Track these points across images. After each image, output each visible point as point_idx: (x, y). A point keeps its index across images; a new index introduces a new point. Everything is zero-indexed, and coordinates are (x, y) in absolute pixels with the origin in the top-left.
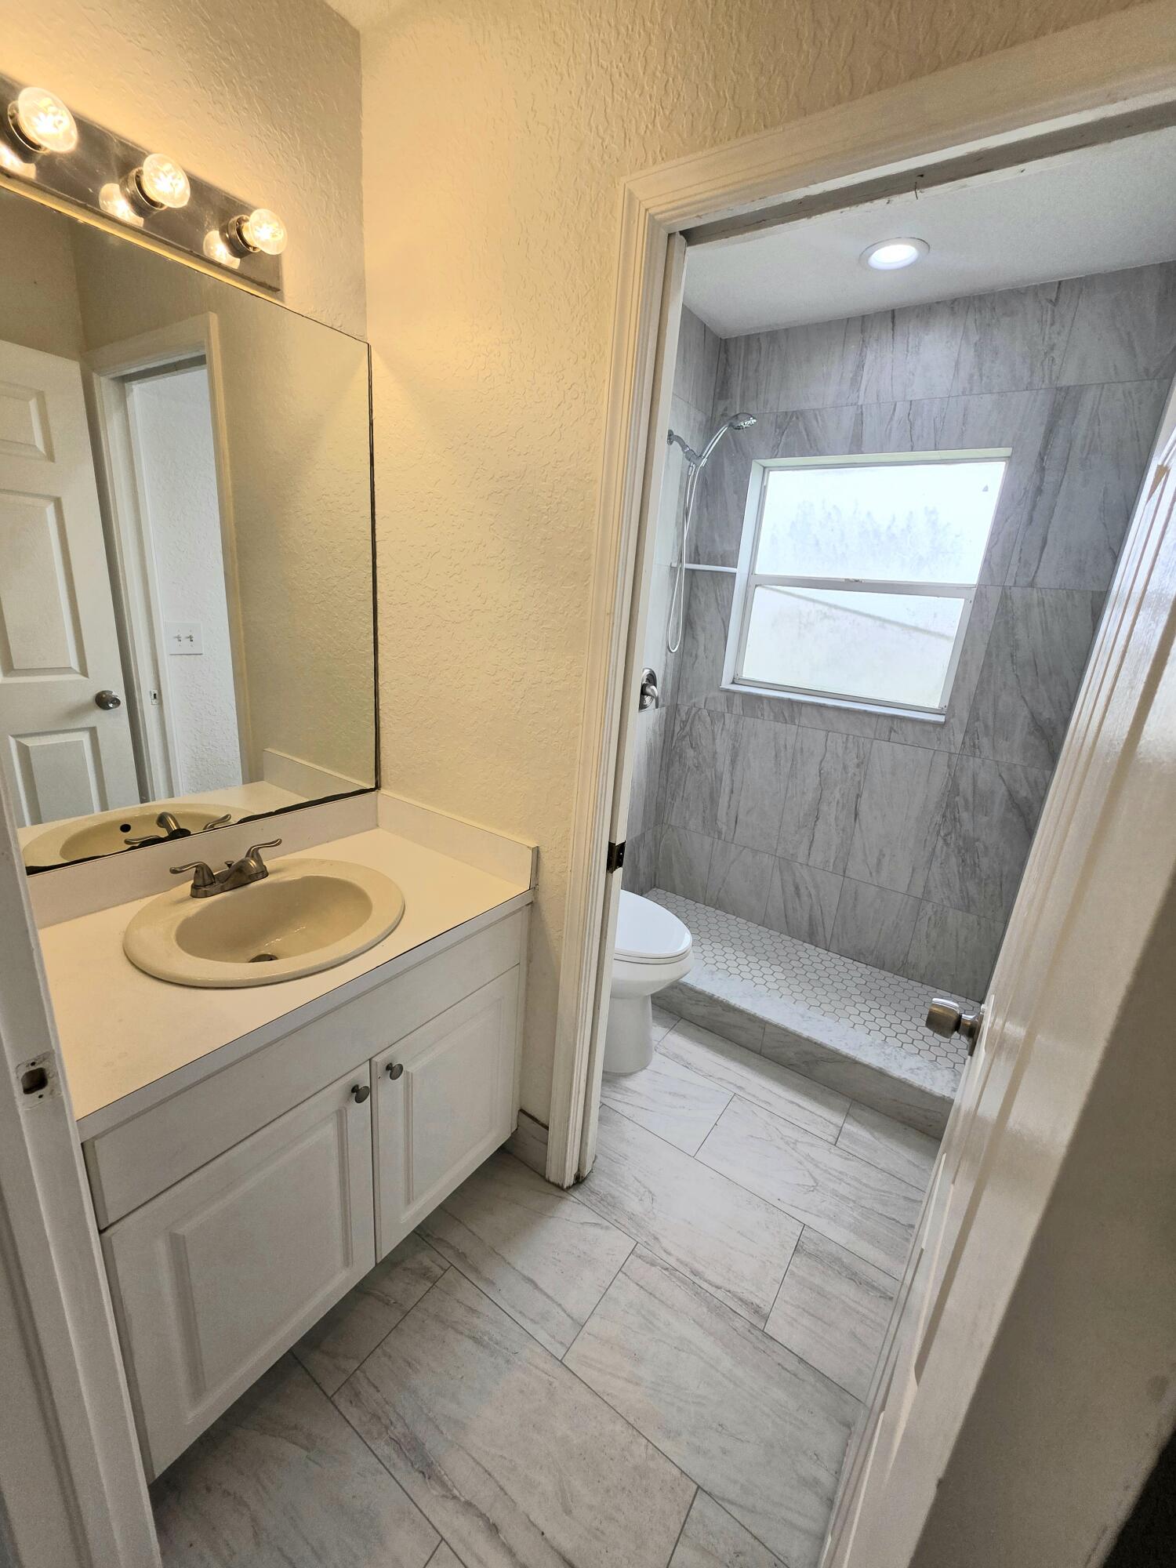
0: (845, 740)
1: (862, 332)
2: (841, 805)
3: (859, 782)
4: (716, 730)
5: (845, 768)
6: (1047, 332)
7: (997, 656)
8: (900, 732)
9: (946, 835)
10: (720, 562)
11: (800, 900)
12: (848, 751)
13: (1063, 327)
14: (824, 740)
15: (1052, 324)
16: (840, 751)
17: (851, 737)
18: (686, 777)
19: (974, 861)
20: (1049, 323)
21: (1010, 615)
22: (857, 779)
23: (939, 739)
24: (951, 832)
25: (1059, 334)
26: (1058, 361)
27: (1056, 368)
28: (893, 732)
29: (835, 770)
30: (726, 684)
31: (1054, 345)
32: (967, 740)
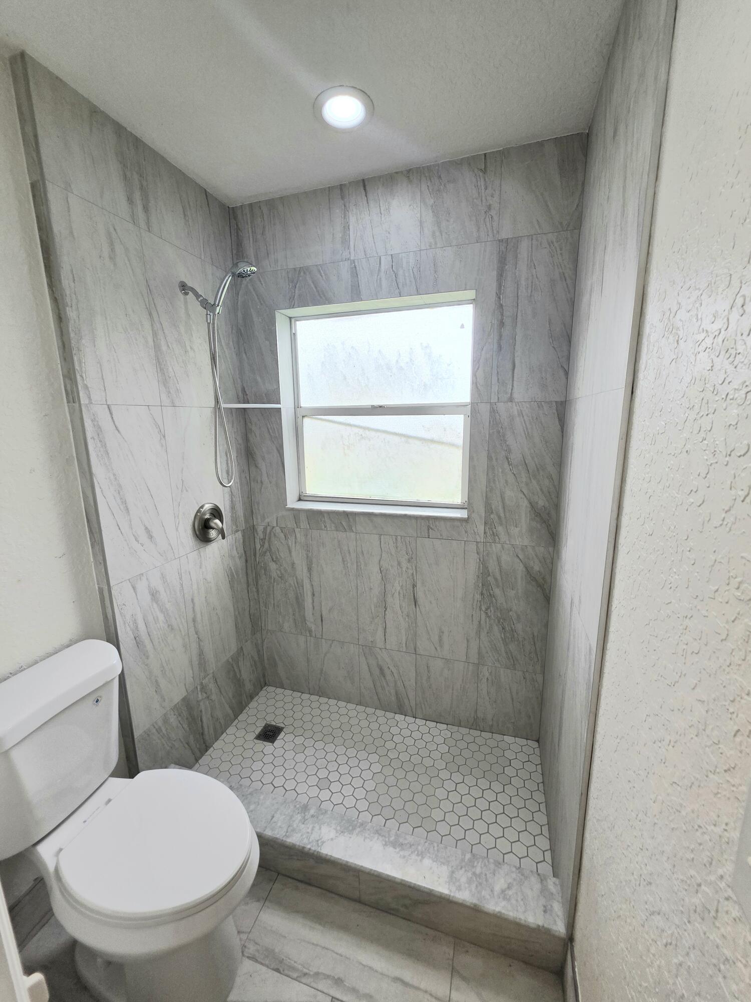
0: (394, 540)
1: (343, 198)
2: (402, 595)
3: (413, 574)
4: (290, 544)
5: (399, 564)
6: (483, 195)
7: (497, 459)
8: (436, 530)
9: (487, 609)
10: (265, 400)
11: (385, 679)
12: (399, 549)
13: (494, 190)
14: (379, 542)
15: (486, 189)
16: (393, 551)
17: (399, 537)
18: (273, 587)
19: (511, 627)
20: (483, 188)
21: (500, 426)
22: (410, 572)
23: (466, 532)
24: (490, 606)
25: (492, 196)
26: (496, 218)
27: (495, 224)
28: (430, 530)
29: (392, 566)
30: (292, 502)
31: (490, 205)
32: (487, 530)
